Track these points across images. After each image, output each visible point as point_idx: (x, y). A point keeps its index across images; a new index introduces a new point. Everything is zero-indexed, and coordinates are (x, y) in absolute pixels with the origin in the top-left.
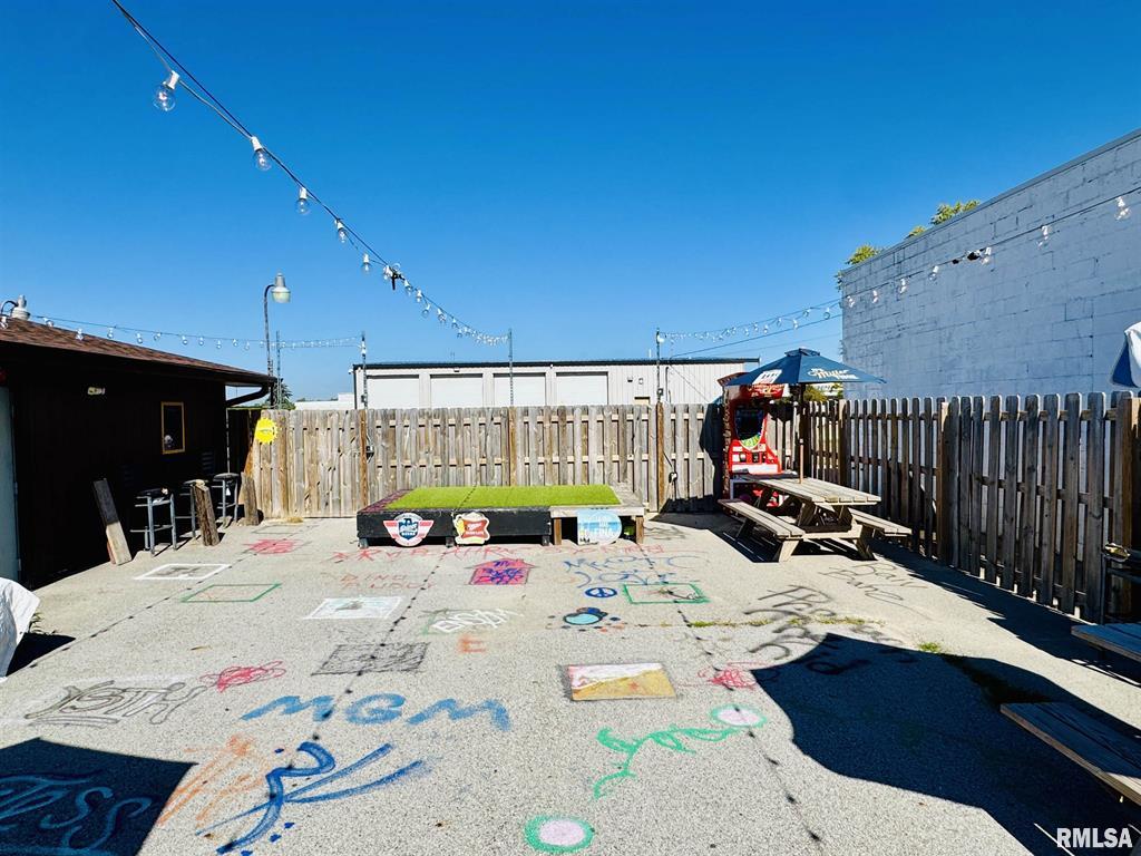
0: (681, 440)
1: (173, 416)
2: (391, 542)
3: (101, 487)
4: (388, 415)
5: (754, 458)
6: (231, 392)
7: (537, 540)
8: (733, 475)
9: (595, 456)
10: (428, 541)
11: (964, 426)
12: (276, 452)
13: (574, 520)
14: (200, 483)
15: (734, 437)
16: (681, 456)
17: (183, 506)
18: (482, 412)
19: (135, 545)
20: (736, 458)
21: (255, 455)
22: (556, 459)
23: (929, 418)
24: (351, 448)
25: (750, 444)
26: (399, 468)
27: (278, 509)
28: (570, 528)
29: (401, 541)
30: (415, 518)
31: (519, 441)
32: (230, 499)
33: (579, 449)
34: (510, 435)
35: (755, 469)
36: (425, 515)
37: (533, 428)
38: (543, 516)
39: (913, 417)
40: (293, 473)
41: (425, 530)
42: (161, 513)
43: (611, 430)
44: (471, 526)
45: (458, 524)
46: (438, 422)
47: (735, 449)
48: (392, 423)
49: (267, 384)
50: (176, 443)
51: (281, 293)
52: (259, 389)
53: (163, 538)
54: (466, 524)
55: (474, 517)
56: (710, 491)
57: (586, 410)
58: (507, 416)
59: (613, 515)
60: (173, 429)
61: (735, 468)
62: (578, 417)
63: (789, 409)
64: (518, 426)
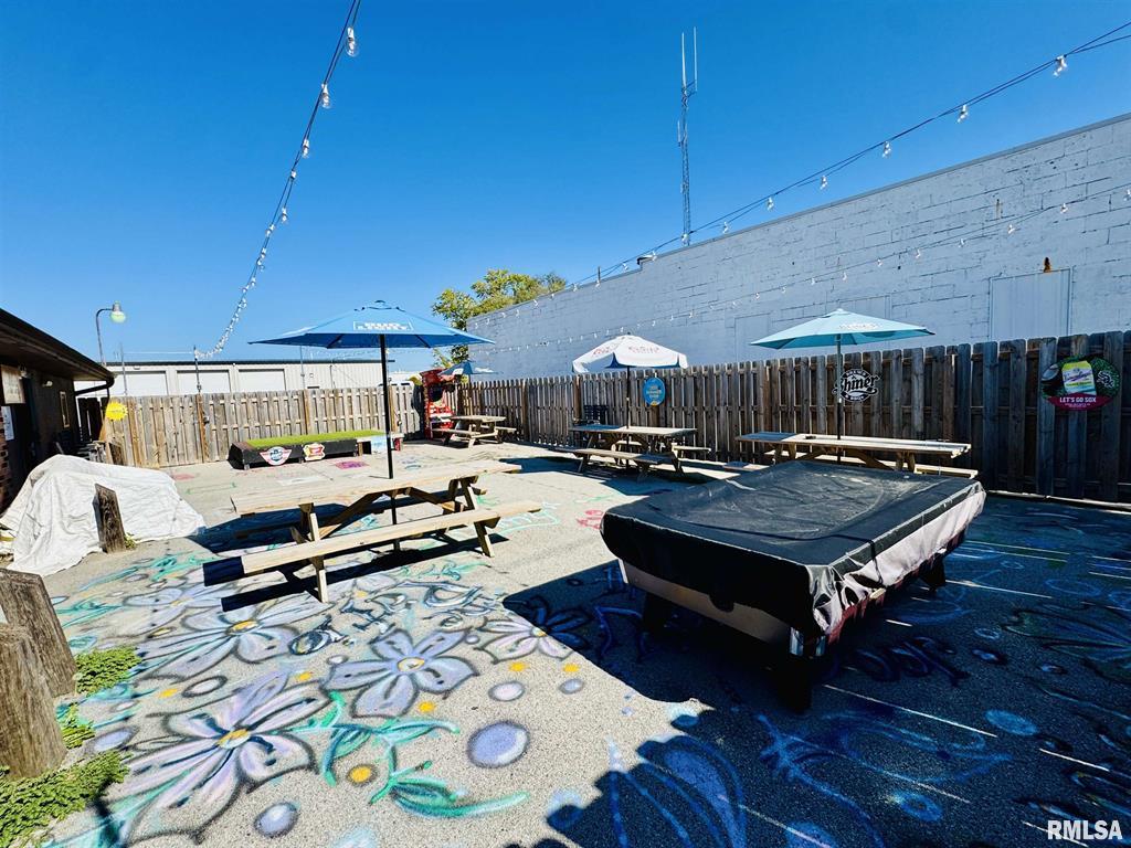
0: (402, 404)
1: (64, 401)
2: (266, 464)
3: (58, 446)
4: (216, 398)
5: (439, 410)
7: (351, 454)
8: (431, 419)
9: (356, 415)
10: (289, 461)
11: (531, 389)
12: (126, 426)
13: (368, 443)
15: (430, 401)
16: (402, 412)
20: (432, 411)
22: (334, 418)
23: (517, 387)
24: (190, 419)
25: (438, 404)
26: (229, 430)
28: (367, 448)
29: (272, 462)
30: (280, 449)
31: (311, 409)
33: (347, 412)
35: (439, 416)
36: (286, 447)
37: (319, 402)
38: (350, 442)
39: (512, 387)
43: (364, 401)
44: (313, 451)
45: (306, 450)
46: (255, 400)
47: (430, 407)
48: (222, 402)
50: (67, 421)
52: (104, 383)
54: (311, 450)
55: (316, 445)
56: (418, 429)
60: (64, 410)
61: (432, 416)
62: (345, 394)
63: (453, 387)
64: (309, 400)
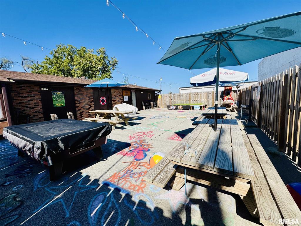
1: (149, 95)
3: (143, 102)
6: (156, 92)
7: (188, 109)
10: (175, 109)
12: (161, 99)
13: (193, 107)
14: (152, 103)
17: (150, 105)
18: (186, 93)
19: (146, 109)
21: (158, 100)
22: (196, 100)
24: (169, 99)
25: (228, 97)
26: (175, 101)
27: (161, 106)
28: (193, 108)
29: (172, 109)
30: (174, 106)
31: (191, 97)
32: (155, 105)
33: (200, 98)
34: (190, 96)
36: (175, 106)
37: (193, 95)
38: (189, 106)
40: (163, 102)
41: (175, 108)
42: (148, 105)
44: (180, 108)
45: (179, 107)
47: (225, 97)
48: (174, 95)
49: (160, 91)
50: (150, 98)
51: (161, 79)
53: (148, 108)
55: (181, 106)
57: (201, 92)
58: (189, 94)
59: (199, 106)
60: (149, 97)
62: (200, 93)
